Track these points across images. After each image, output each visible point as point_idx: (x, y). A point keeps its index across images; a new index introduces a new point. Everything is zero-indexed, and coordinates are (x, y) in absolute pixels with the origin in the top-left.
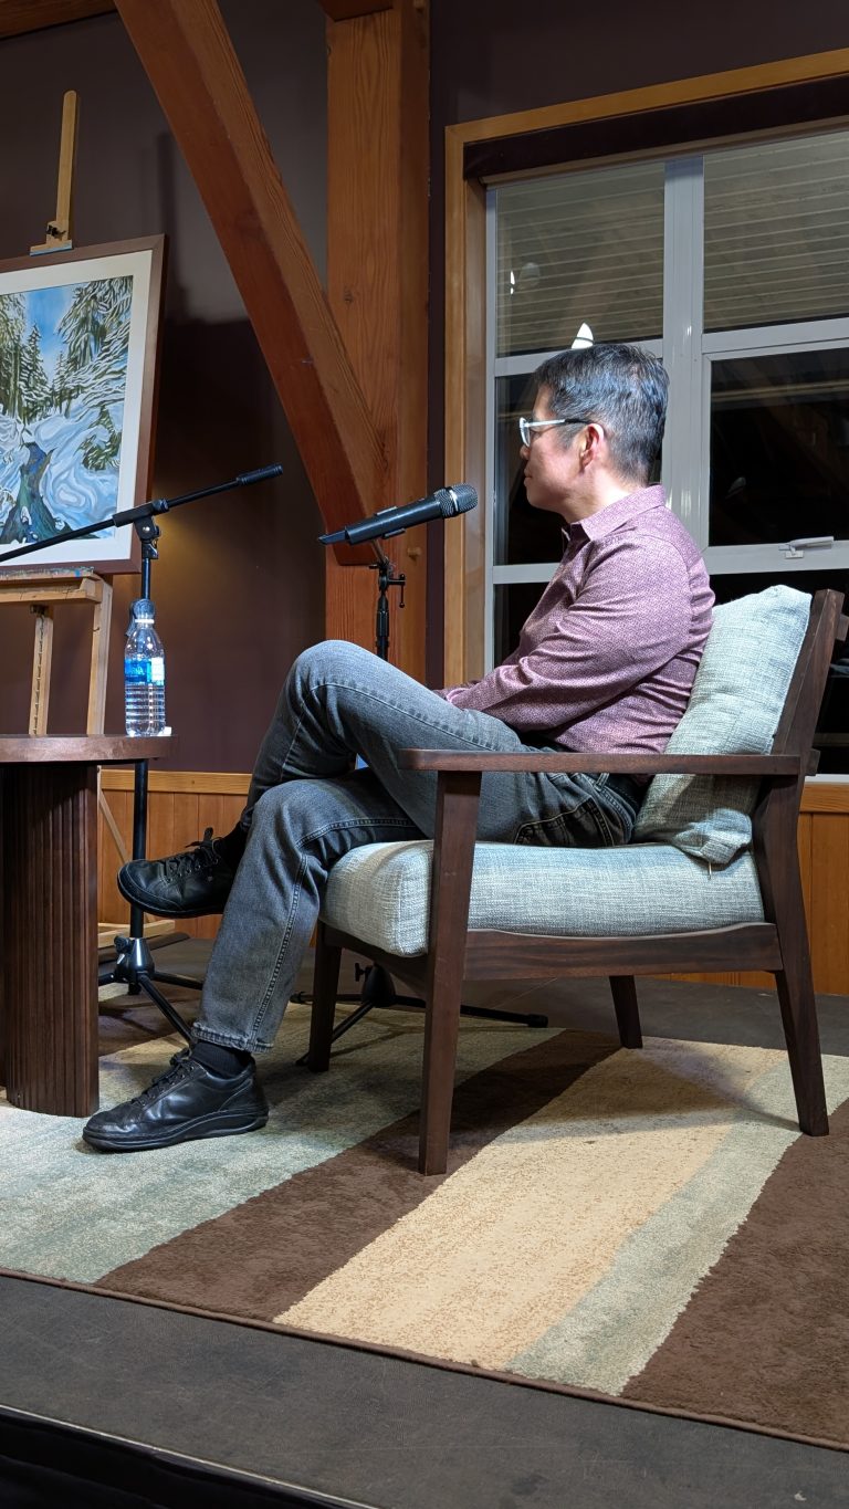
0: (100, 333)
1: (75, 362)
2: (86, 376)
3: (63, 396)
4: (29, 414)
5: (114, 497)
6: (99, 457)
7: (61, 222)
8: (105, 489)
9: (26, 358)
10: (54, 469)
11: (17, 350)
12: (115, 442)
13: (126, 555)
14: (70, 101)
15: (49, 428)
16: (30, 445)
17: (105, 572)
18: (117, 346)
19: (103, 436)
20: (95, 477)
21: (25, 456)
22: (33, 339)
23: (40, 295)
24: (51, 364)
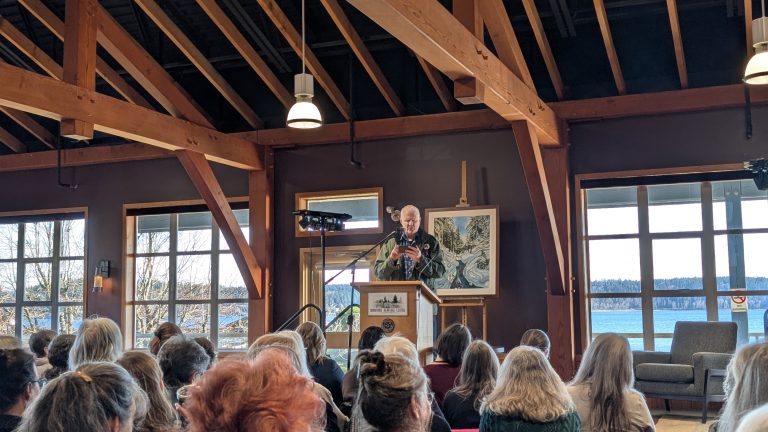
0: (480, 231)
1: (472, 238)
2: (476, 242)
3: (469, 247)
4: (458, 252)
5: (488, 277)
6: (483, 265)
7: (464, 197)
8: (485, 275)
9: (456, 236)
10: (468, 268)
11: (452, 234)
12: (487, 262)
13: (494, 293)
14: (464, 164)
15: (465, 256)
16: (460, 261)
17: (486, 297)
18: (486, 235)
19: (483, 260)
20: (482, 271)
21: (458, 264)
22: (458, 230)
23: (459, 218)
24: (464, 238)
